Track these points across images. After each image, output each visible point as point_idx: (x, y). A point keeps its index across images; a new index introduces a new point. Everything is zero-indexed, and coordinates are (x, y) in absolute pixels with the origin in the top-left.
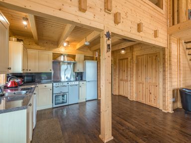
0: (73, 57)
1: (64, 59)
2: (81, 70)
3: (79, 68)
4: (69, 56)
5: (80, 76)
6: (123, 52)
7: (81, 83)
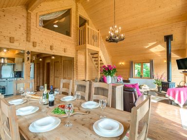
0: (13, 60)
1: (4, 61)
2: (19, 70)
3: (18, 68)
4: (8, 59)
5: (19, 74)
6: (53, 57)
7: (19, 79)
